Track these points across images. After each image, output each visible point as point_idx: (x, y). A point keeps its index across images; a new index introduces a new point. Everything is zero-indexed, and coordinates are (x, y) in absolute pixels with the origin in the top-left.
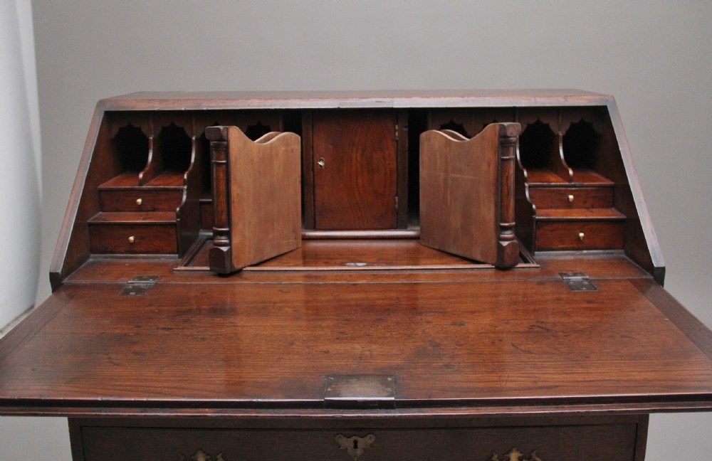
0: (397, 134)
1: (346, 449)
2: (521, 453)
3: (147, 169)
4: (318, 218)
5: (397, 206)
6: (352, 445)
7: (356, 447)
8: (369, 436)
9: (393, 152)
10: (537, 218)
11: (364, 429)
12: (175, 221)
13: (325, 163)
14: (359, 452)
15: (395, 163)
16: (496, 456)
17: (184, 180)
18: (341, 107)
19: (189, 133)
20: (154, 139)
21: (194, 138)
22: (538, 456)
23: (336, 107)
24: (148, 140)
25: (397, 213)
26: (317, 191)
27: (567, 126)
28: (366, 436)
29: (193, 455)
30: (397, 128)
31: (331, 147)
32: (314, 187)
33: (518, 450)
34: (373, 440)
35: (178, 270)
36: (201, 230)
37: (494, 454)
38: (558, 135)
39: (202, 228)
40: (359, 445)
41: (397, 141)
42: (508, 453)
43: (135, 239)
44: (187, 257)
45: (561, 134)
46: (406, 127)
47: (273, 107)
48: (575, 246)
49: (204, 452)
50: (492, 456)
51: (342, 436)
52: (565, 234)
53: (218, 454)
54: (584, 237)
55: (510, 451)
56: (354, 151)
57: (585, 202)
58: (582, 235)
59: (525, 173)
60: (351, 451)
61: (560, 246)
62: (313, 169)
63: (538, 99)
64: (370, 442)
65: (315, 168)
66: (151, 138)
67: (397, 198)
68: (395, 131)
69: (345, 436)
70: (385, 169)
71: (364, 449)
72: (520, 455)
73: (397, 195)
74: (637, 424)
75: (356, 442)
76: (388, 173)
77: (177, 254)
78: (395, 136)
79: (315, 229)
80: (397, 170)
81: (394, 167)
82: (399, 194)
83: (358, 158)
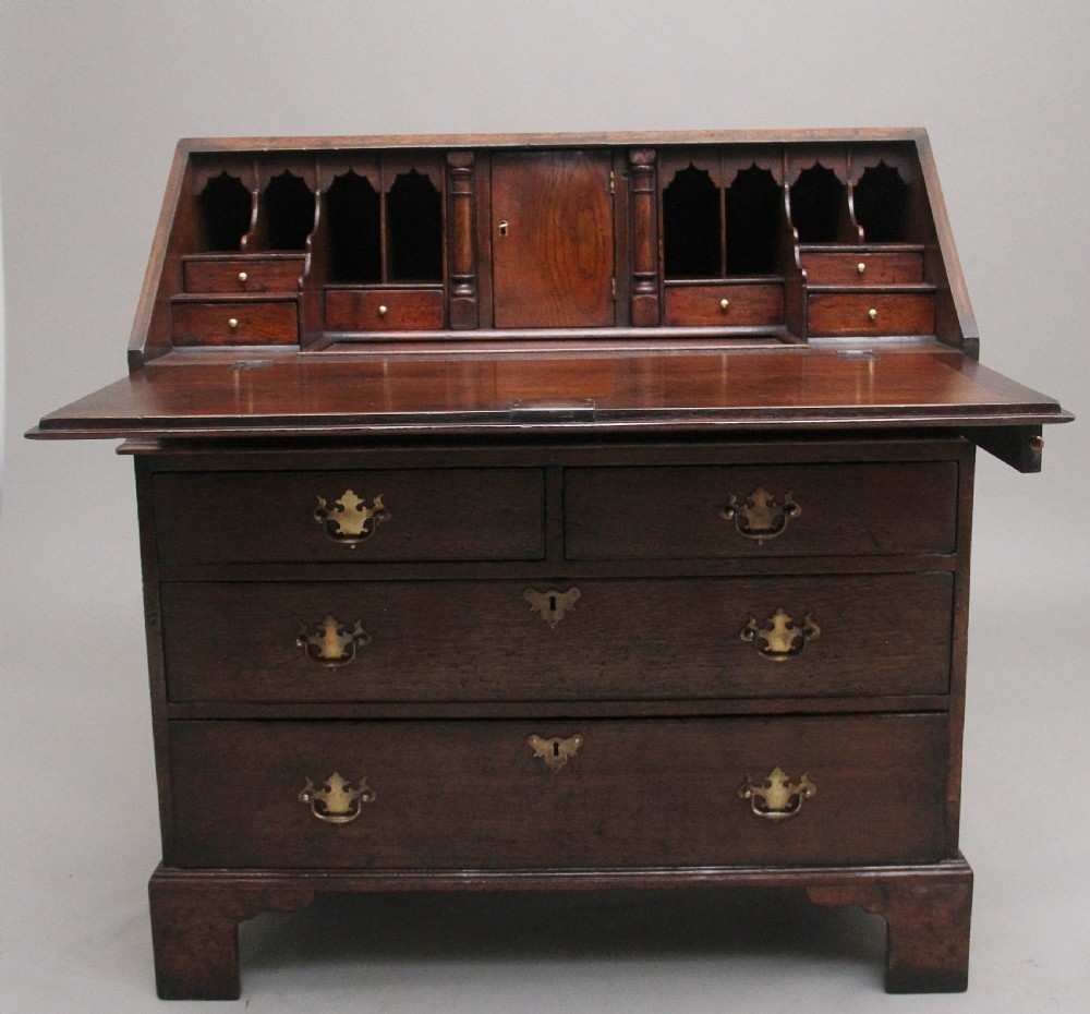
0: (612, 185)
1: (539, 611)
2: (790, 616)
3: (252, 231)
4: (497, 311)
5: (614, 292)
6: (548, 604)
7: (553, 607)
8: (571, 590)
9: (607, 211)
10: (809, 287)
11: (565, 579)
12: (295, 297)
13: (509, 230)
14: (558, 615)
15: (610, 229)
16: (754, 621)
17: (307, 246)
19: (310, 186)
20: (259, 195)
21: (318, 193)
22: (814, 621)
25: (615, 302)
26: (497, 269)
27: (859, 173)
28: (567, 590)
29: (320, 624)
30: (612, 176)
31: (518, 204)
32: (492, 264)
33: (785, 612)
34: (579, 595)
35: (303, 355)
36: (327, 329)
37: (751, 617)
38: (847, 185)
40: (558, 605)
41: (613, 195)
42: (771, 617)
43: (238, 322)
45: (850, 184)
46: (625, 175)
47: (435, 146)
48: (865, 329)
49: (335, 619)
50: (749, 621)
51: (534, 591)
52: (850, 311)
53: (356, 622)
54: (875, 316)
55: (773, 613)
56: (552, 211)
57: (883, 275)
58: (873, 312)
59: (795, 233)
60: (546, 615)
61: (843, 330)
62: (491, 239)
63: (816, 133)
64: (574, 599)
65: (494, 234)
66: (256, 193)
67: (613, 279)
68: (611, 180)
69: (538, 591)
70: (597, 236)
71: (566, 612)
72: (789, 620)
73: (614, 276)
74: (954, 573)
75: (553, 600)
76: (601, 242)
77: (298, 344)
78: (611, 188)
79: (494, 327)
80: (614, 237)
81: (609, 233)
82: (617, 275)
83: (557, 221)
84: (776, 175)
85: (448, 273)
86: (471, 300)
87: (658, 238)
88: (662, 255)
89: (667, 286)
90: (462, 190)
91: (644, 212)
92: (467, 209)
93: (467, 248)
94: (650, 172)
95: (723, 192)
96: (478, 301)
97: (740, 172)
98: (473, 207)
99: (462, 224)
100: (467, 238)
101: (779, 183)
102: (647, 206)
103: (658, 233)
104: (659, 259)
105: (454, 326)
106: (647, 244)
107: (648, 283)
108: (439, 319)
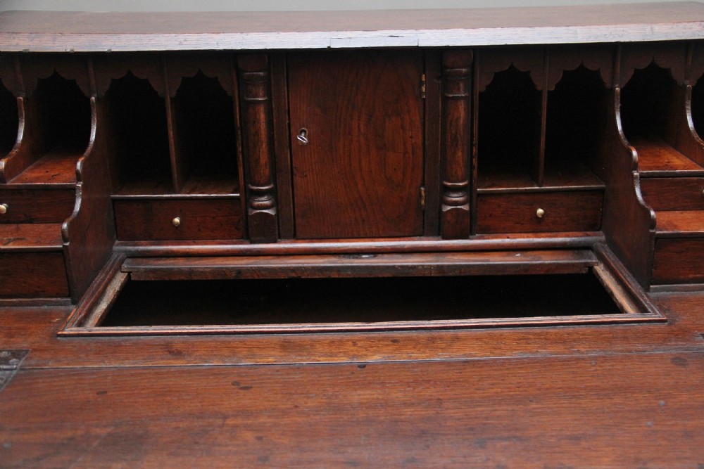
0: (424, 89)
3: (14, 152)
4: (298, 221)
5: (423, 202)
9: (417, 118)
10: (658, 232)
12: (61, 246)
13: (309, 138)
15: (420, 136)
17: (77, 172)
18: (333, 46)
19: (84, 90)
20: (26, 99)
21: (93, 98)
23: (325, 46)
24: (15, 101)
25: (424, 212)
26: (297, 179)
27: (699, 72)
30: (424, 79)
31: (318, 110)
32: (292, 174)
35: (65, 336)
36: (117, 242)
38: (685, 86)
39: (118, 238)
41: (424, 99)
44: (84, 304)
45: (688, 85)
46: (438, 79)
47: (221, 47)
56: (355, 117)
59: (635, 153)
62: (290, 149)
63: (657, 27)
65: (294, 146)
66: (21, 98)
67: (422, 189)
68: (421, 83)
70: (406, 144)
73: (423, 185)
76: (410, 150)
77: (69, 296)
78: (421, 93)
79: (295, 237)
80: (424, 144)
81: (420, 141)
82: (426, 183)
83: (362, 127)
84: (605, 76)
85: (245, 183)
86: (270, 212)
87: (472, 145)
88: (475, 162)
89: (479, 195)
90: (257, 96)
91: (458, 118)
92: (262, 116)
93: (264, 158)
94: (465, 75)
95: (545, 96)
96: (278, 211)
97: (566, 73)
98: (269, 113)
99: (257, 133)
100: (264, 147)
101: (608, 85)
102: (461, 111)
103: (472, 140)
104: (472, 167)
105: (252, 239)
106: (460, 154)
107: (460, 194)
108: (238, 229)
